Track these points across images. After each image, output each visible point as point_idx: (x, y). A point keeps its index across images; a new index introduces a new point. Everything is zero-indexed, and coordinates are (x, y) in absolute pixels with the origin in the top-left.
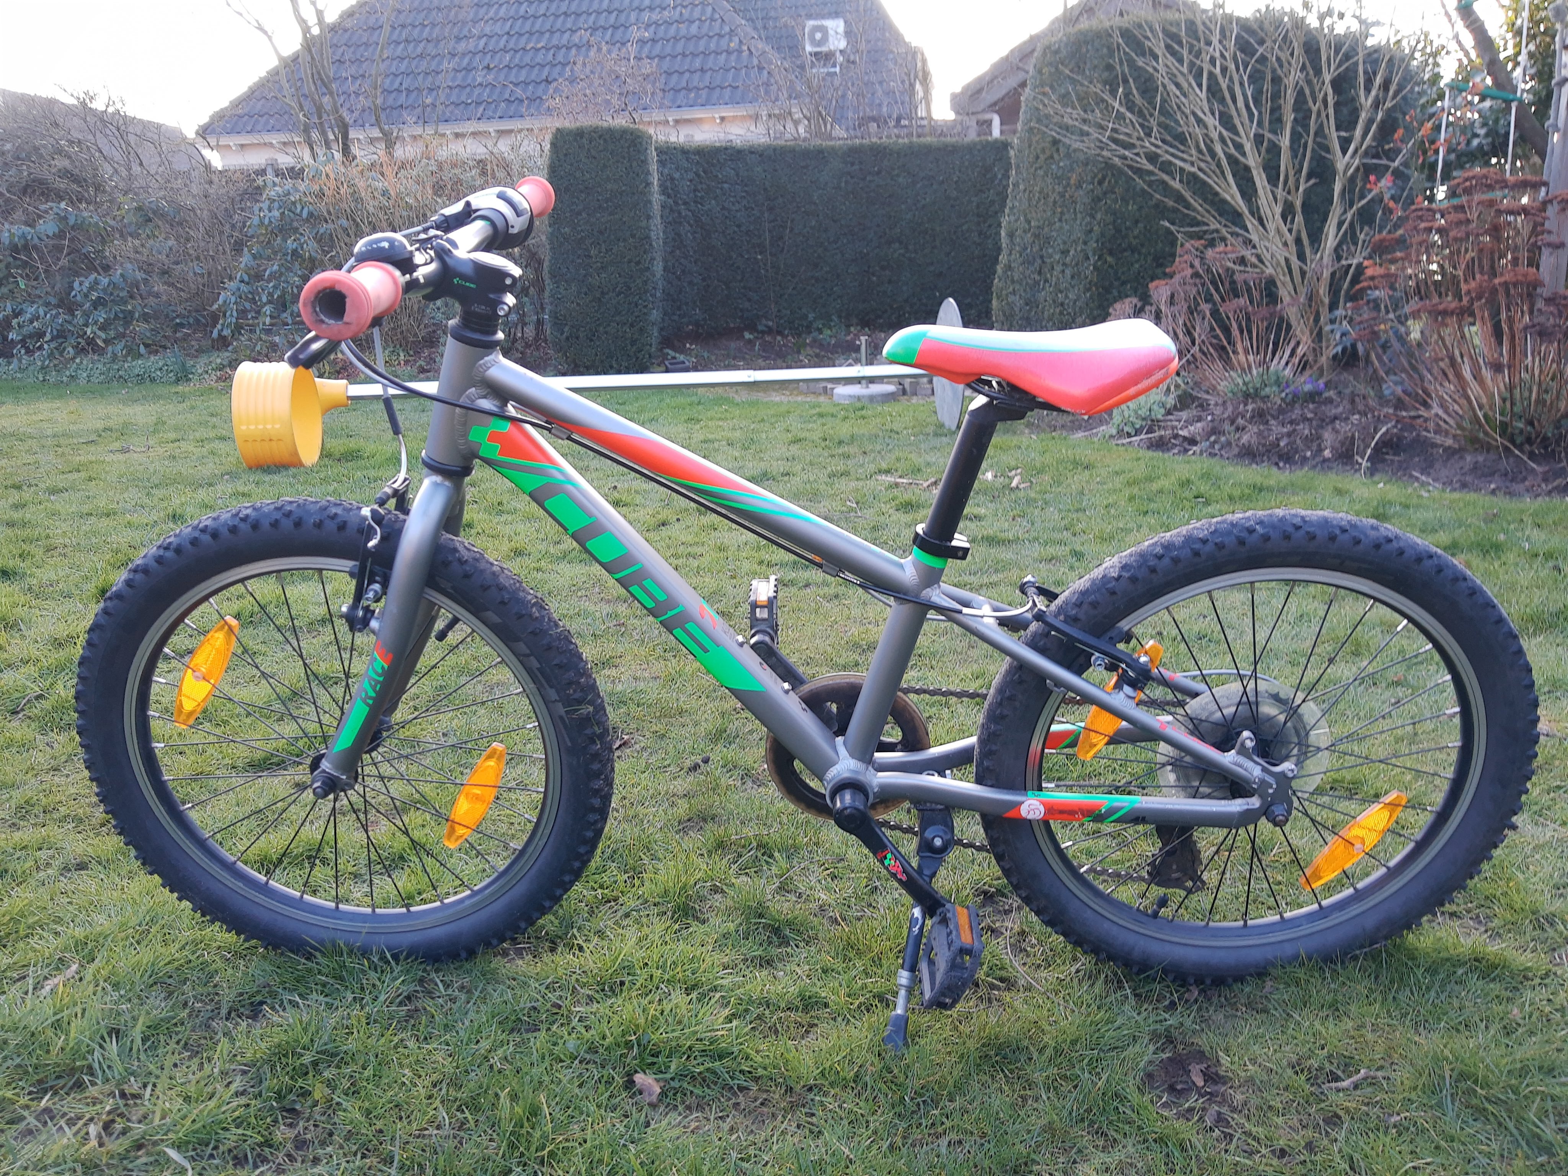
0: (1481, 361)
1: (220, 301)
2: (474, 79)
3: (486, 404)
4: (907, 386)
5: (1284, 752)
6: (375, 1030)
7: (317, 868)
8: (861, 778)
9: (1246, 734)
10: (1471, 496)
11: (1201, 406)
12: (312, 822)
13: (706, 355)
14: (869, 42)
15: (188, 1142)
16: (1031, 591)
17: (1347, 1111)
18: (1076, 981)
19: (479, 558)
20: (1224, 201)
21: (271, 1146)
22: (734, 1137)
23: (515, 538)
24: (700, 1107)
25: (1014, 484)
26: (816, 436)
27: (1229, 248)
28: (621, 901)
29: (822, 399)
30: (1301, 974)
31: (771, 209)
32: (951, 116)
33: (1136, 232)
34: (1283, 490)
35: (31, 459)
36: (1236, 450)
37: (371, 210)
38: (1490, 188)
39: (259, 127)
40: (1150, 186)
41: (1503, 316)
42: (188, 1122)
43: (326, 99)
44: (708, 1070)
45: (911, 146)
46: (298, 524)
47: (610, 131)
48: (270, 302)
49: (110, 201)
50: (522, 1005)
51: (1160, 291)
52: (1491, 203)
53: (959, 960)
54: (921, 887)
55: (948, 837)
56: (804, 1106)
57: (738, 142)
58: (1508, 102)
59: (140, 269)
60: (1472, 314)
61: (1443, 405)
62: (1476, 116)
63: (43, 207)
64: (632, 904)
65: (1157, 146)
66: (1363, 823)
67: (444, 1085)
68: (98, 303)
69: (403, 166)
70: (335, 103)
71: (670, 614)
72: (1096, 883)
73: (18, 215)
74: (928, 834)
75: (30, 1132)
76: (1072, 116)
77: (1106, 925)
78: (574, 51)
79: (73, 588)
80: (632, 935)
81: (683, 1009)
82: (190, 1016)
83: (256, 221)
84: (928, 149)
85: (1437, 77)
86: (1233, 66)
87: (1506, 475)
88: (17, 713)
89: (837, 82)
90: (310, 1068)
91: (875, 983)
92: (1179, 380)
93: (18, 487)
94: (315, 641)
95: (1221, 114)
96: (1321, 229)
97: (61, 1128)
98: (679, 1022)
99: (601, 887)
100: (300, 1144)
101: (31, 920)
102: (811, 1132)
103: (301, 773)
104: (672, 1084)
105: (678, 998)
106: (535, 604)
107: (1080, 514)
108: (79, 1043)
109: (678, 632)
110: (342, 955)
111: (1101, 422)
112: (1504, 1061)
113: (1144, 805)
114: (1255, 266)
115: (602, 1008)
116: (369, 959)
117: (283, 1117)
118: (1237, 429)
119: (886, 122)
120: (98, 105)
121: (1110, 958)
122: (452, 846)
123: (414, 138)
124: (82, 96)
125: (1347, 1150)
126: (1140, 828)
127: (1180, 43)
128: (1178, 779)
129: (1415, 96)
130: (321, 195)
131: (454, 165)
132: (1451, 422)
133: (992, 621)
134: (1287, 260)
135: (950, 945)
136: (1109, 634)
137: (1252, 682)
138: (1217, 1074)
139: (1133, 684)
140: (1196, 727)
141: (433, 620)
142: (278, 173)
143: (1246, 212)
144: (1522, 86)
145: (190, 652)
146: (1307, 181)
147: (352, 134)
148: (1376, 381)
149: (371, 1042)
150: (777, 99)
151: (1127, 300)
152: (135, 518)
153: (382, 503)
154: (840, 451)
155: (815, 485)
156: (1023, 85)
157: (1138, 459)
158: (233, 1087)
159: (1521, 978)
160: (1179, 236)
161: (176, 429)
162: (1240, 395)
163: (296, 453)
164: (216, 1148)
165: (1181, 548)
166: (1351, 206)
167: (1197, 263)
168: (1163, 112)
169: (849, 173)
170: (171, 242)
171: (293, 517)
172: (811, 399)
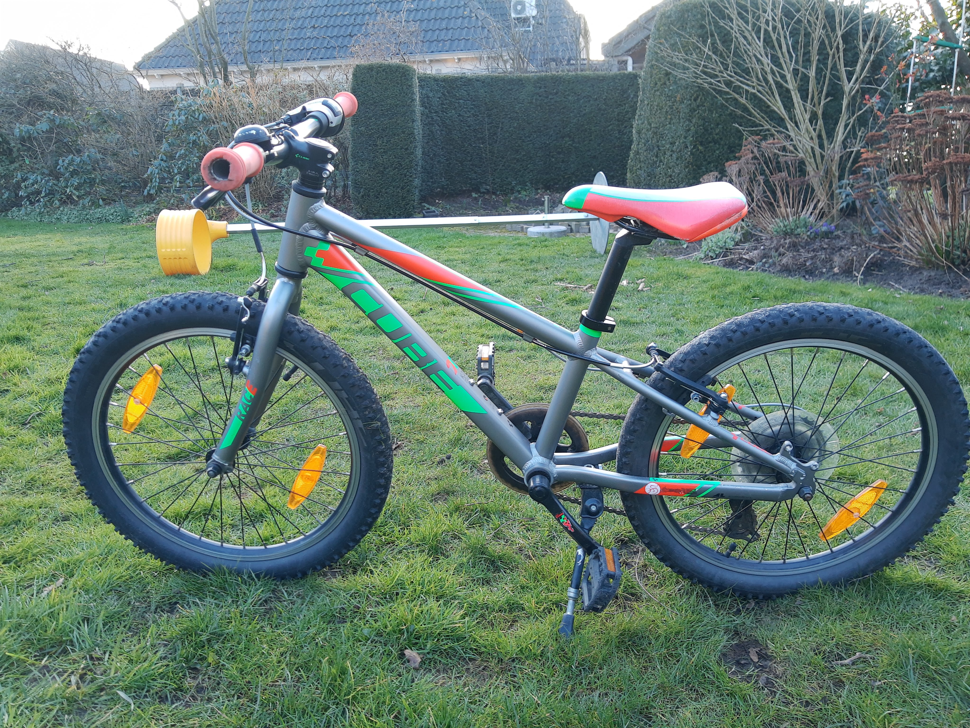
0: (934, 212)
1: (149, 172)
2: (305, 34)
3: (315, 233)
4: (573, 227)
5: (810, 454)
6: (246, 620)
7: (209, 521)
8: (546, 468)
9: (787, 443)
10: (927, 297)
11: (757, 240)
12: (206, 493)
13: (448, 207)
14: (551, 11)
15: (131, 688)
16: (653, 352)
17: (848, 679)
18: (678, 596)
19: (311, 329)
20: (774, 111)
21: (182, 691)
22: (466, 689)
23: (331, 320)
24: (445, 671)
25: (640, 288)
26: (516, 257)
27: (776, 141)
28: (396, 543)
29: (520, 235)
30: (819, 593)
31: (489, 116)
32: (602, 58)
33: (717, 131)
34: (808, 293)
35: (33, 269)
36: (779, 268)
37: (242, 116)
38: (941, 103)
39: (172, 64)
40: (727, 102)
41: (948, 184)
42: (131, 675)
43: (213, 47)
44: (450, 648)
45: (576, 77)
46: (199, 307)
47: (389, 66)
48: (179, 173)
49: (81, 110)
50: (335, 607)
51: (732, 168)
52: (942, 112)
53: (606, 581)
54: (583, 536)
55: (600, 505)
56: (509, 671)
57: (469, 74)
58: (953, 49)
59: (99, 152)
60: (929, 183)
61: (909, 240)
62: (932, 58)
63: (39, 114)
64: (403, 545)
65: (731, 76)
66: (860, 499)
67: (288, 654)
68: (74, 173)
69: (261, 89)
70: (219, 49)
71: (428, 365)
72: (691, 535)
73: (25, 118)
74: (588, 503)
75: (35, 680)
76: (678, 57)
77: (698, 561)
78: (367, 17)
79: (60, 348)
80: (403, 565)
81: (435, 611)
82: (132, 610)
83: (171, 122)
84: (587, 79)
85: (908, 33)
86: (780, 26)
87: (948, 284)
88: (26, 424)
89: (531, 37)
90: (206, 643)
91: (555, 596)
92: (744, 224)
93: (25, 286)
94: (207, 382)
95: (772, 56)
96: (834, 129)
97: (54, 677)
98: (433, 618)
99: (384, 535)
100: (200, 689)
101: (35, 551)
102: (514, 687)
103: (200, 463)
104: (428, 656)
105: (432, 604)
106: (344, 358)
107: (681, 307)
108: (64, 626)
109: (433, 376)
110: (225, 575)
111: (695, 250)
112: (947, 649)
113: (723, 487)
114: (793, 153)
115: (385, 609)
116: (241, 577)
117: (189, 673)
118: (780, 255)
119: (561, 62)
120: (74, 50)
121: (701, 581)
122: (292, 508)
123: (268, 71)
124: (64, 44)
125: (848, 702)
126: (719, 501)
127: (747, 11)
128: (744, 471)
129: (894, 45)
130: (211, 106)
131: (293, 88)
132: (915, 250)
133: (629, 371)
134: (812, 148)
135: (601, 572)
136: (702, 380)
137: (791, 410)
138: (766, 654)
139: (717, 411)
140: (755, 438)
141: (281, 368)
142: (184, 93)
143: (787, 118)
144: (962, 39)
145: (131, 388)
146: (825, 99)
147: (230, 68)
148: (867, 224)
149: (244, 627)
150: (493, 47)
151: (713, 173)
152: (97, 306)
153: (251, 294)
154: (532, 267)
155: (516, 288)
156: (648, 38)
157: (717, 273)
158: (159, 654)
159: (957, 597)
160: (744, 133)
161: (122, 251)
162: (781, 233)
163: (195, 267)
164: (148, 691)
165: (747, 326)
166: (853, 115)
167: (755, 150)
168: (736, 54)
169: (538, 94)
170: (118, 136)
171: (196, 303)
172: (514, 234)
